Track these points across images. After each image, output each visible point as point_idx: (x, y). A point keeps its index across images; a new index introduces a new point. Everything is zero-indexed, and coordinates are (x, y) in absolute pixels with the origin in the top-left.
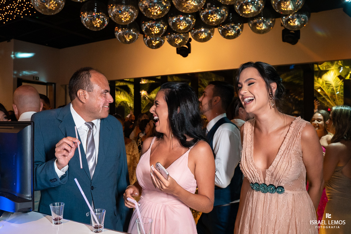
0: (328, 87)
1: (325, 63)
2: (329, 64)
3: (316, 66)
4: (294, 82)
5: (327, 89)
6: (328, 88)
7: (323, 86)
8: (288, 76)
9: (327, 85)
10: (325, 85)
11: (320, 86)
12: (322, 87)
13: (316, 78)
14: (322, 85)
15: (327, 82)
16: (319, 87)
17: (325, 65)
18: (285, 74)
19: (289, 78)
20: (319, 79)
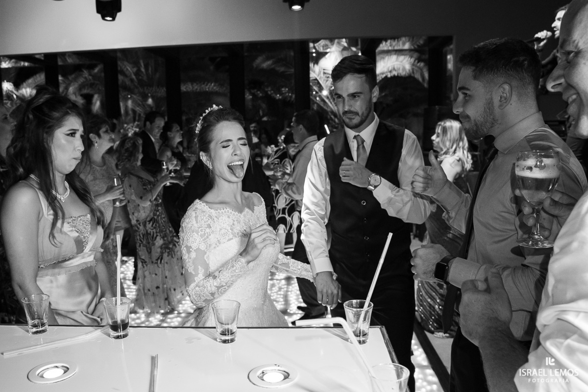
0: (327, 79)
1: (322, 41)
2: (327, 42)
3: (311, 45)
4: (278, 69)
5: (325, 81)
6: (327, 81)
7: (319, 77)
8: (268, 59)
9: (325, 75)
10: (322, 75)
11: (316, 77)
12: (318, 79)
13: (311, 65)
14: (318, 75)
15: (325, 71)
16: (314, 78)
17: (322, 44)
18: (264, 56)
19: (269, 63)
20: (316, 66)
